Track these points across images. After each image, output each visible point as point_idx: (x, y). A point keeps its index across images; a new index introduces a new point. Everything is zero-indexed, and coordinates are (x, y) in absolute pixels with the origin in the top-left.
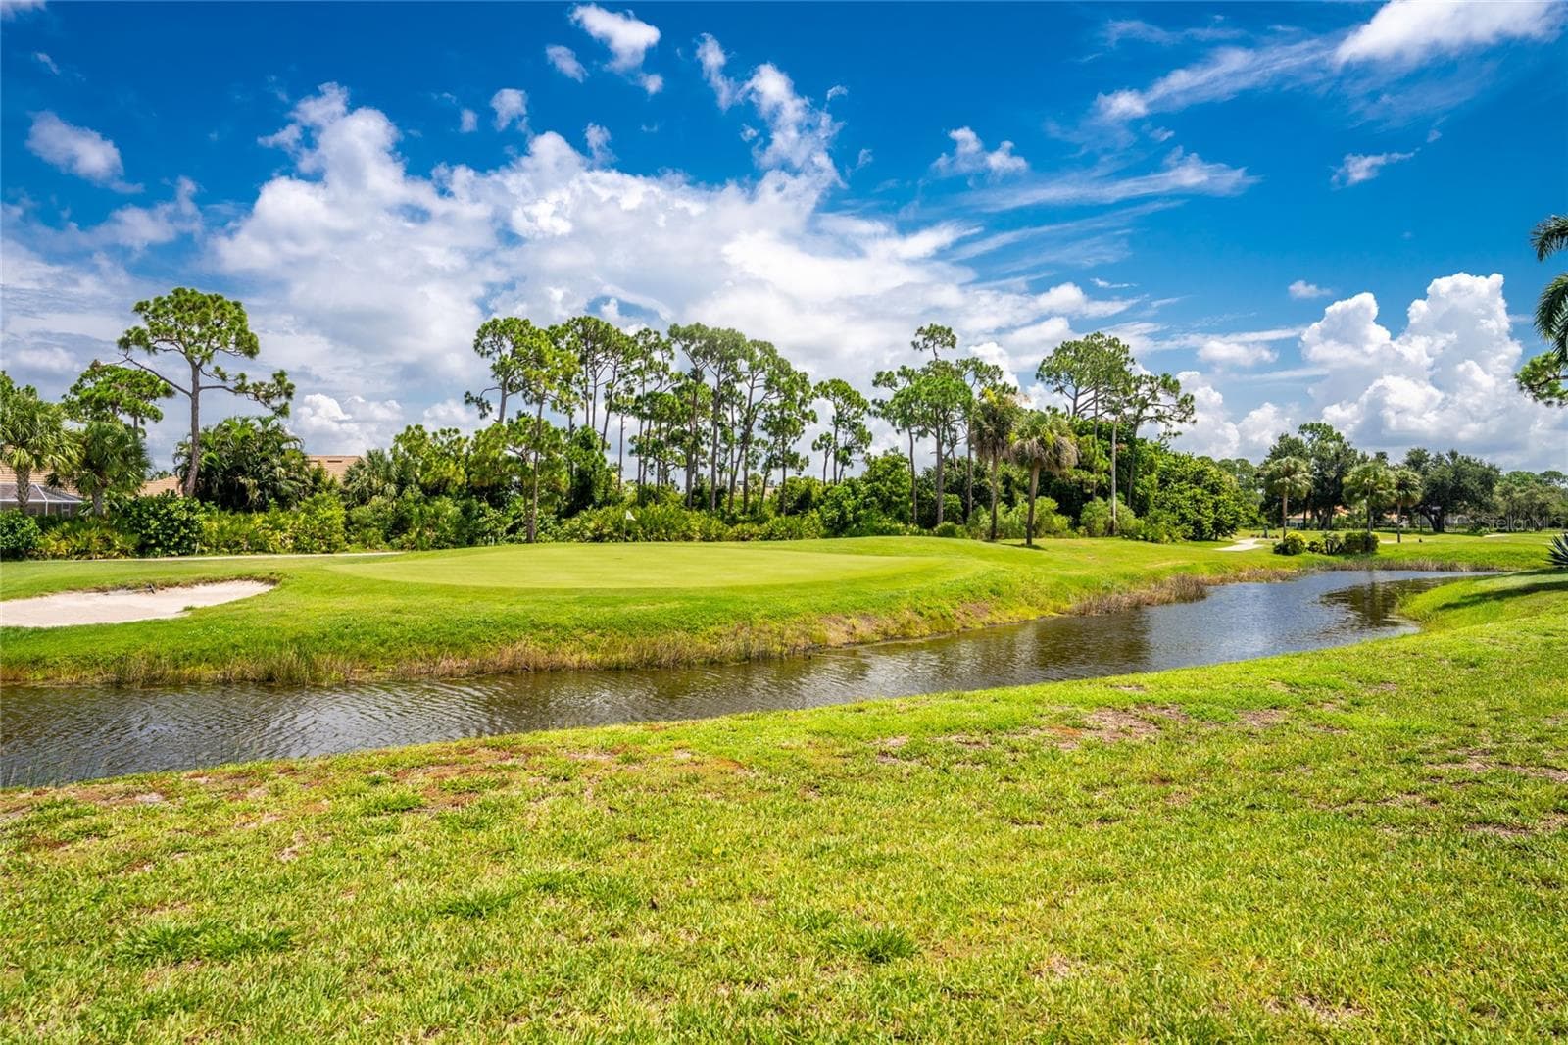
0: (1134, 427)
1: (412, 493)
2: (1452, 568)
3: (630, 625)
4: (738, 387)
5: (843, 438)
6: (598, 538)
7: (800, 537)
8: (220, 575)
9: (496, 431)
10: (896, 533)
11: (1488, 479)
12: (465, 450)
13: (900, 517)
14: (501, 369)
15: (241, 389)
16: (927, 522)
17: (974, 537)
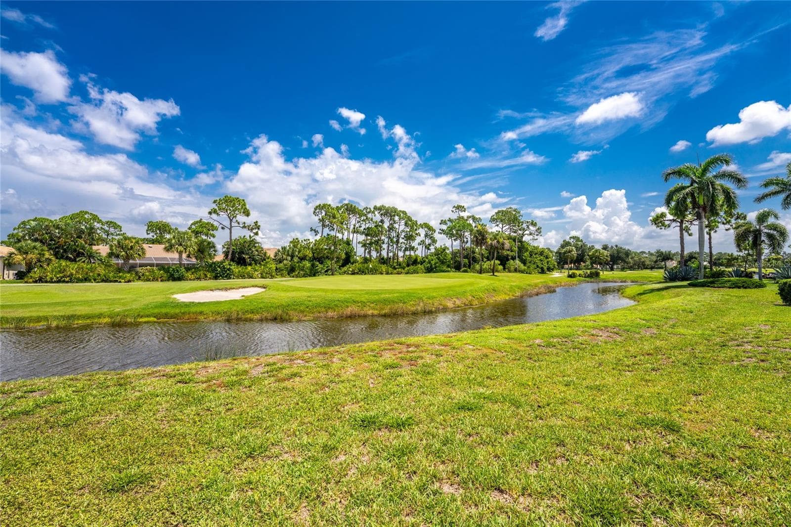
0: (522, 237)
1: (296, 259)
2: (625, 282)
3: (385, 302)
4: (395, 225)
5: (428, 241)
6: (353, 273)
7: (418, 273)
8: (246, 285)
9: (321, 240)
10: (448, 271)
11: (627, 253)
12: (311, 246)
13: (448, 266)
14: (322, 220)
15: (244, 227)
16: (458, 268)
17: (474, 272)
